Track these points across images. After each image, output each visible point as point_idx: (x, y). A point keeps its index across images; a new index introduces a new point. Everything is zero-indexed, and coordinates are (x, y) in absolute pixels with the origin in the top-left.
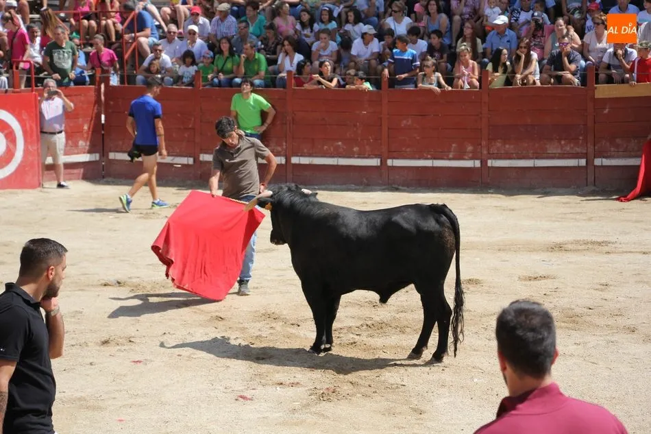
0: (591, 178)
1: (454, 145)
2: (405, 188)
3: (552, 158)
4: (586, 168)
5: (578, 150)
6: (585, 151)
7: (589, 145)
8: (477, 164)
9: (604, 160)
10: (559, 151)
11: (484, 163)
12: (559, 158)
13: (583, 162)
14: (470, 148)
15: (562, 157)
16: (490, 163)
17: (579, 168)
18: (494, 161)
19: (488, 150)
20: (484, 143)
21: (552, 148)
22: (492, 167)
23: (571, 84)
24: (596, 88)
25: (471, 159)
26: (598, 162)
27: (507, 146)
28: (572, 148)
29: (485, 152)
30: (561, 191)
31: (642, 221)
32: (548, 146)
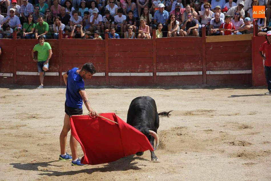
0: (205, 81)
1: (140, 65)
2: (117, 87)
3: (187, 71)
4: (202, 75)
5: (199, 67)
6: (201, 68)
7: (204, 64)
8: (152, 74)
9: (211, 72)
10: (190, 68)
11: (154, 74)
12: (189, 71)
13: (201, 73)
14: (148, 67)
15: (191, 70)
16: (158, 74)
17: (199, 75)
18: (159, 73)
19: (157, 68)
20: (154, 64)
21: (186, 67)
22: (159, 76)
24: (206, 38)
25: (148, 72)
26: (208, 73)
27: (165, 66)
28: (195, 66)
29: (155, 69)
32: (184, 66)
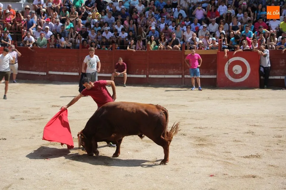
0: (183, 82)
1: (137, 70)
2: (120, 84)
3: (171, 75)
4: (182, 78)
5: (179, 72)
6: (181, 73)
7: (183, 70)
8: (145, 76)
9: (188, 76)
10: (173, 72)
11: (147, 76)
12: (173, 75)
13: (181, 76)
14: (143, 71)
15: (174, 74)
16: (150, 76)
17: (179, 78)
18: (151, 75)
19: (149, 71)
20: (147, 69)
21: (170, 72)
22: (150, 78)
23: (178, 50)
24: (185, 51)
25: (143, 74)
26: (186, 76)
27: (155, 70)
28: (177, 71)
29: (148, 72)
30: (174, 86)
31: (198, 97)
32: (169, 71)
